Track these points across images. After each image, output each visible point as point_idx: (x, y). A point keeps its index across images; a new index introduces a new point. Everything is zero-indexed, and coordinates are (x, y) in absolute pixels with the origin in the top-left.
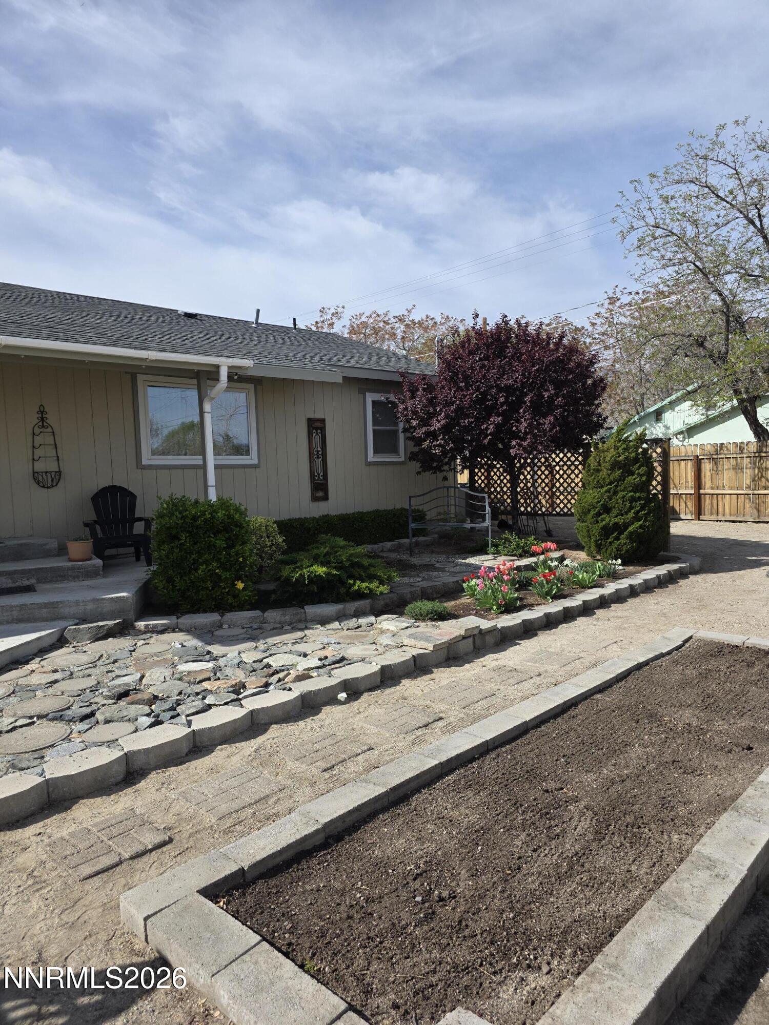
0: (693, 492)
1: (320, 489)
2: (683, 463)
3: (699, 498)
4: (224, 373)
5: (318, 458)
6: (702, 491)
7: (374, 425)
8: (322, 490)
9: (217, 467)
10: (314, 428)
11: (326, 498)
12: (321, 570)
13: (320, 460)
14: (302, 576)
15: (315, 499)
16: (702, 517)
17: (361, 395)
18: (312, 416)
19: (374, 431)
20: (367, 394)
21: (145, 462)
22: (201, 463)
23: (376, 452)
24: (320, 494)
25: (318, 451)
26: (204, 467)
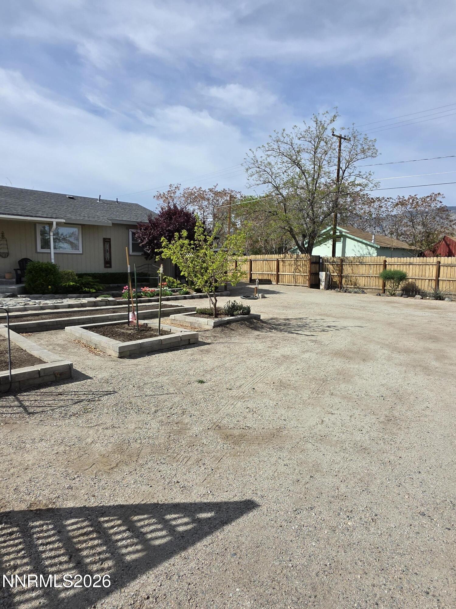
0: (276, 273)
1: (108, 263)
2: (274, 261)
3: (278, 276)
4: (54, 224)
5: (107, 252)
6: (279, 273)
7: (132, 241)
8: (109, 264)
9: (55, 253)
10: (106, 241)
11: (110, 267)
12: (72, 284)
13: (108, 253)
14: (66, 285)
15: (105, 267)
16: (279, 283)
17: (127, 230)
18: (105, 237)
19: (132, 243)
20: (130, 230)
21: (38, 251)
22: (50, 252)
23: (133, 251)
24: (108, 265)
25: (107, 250)
26: (50, 253)
